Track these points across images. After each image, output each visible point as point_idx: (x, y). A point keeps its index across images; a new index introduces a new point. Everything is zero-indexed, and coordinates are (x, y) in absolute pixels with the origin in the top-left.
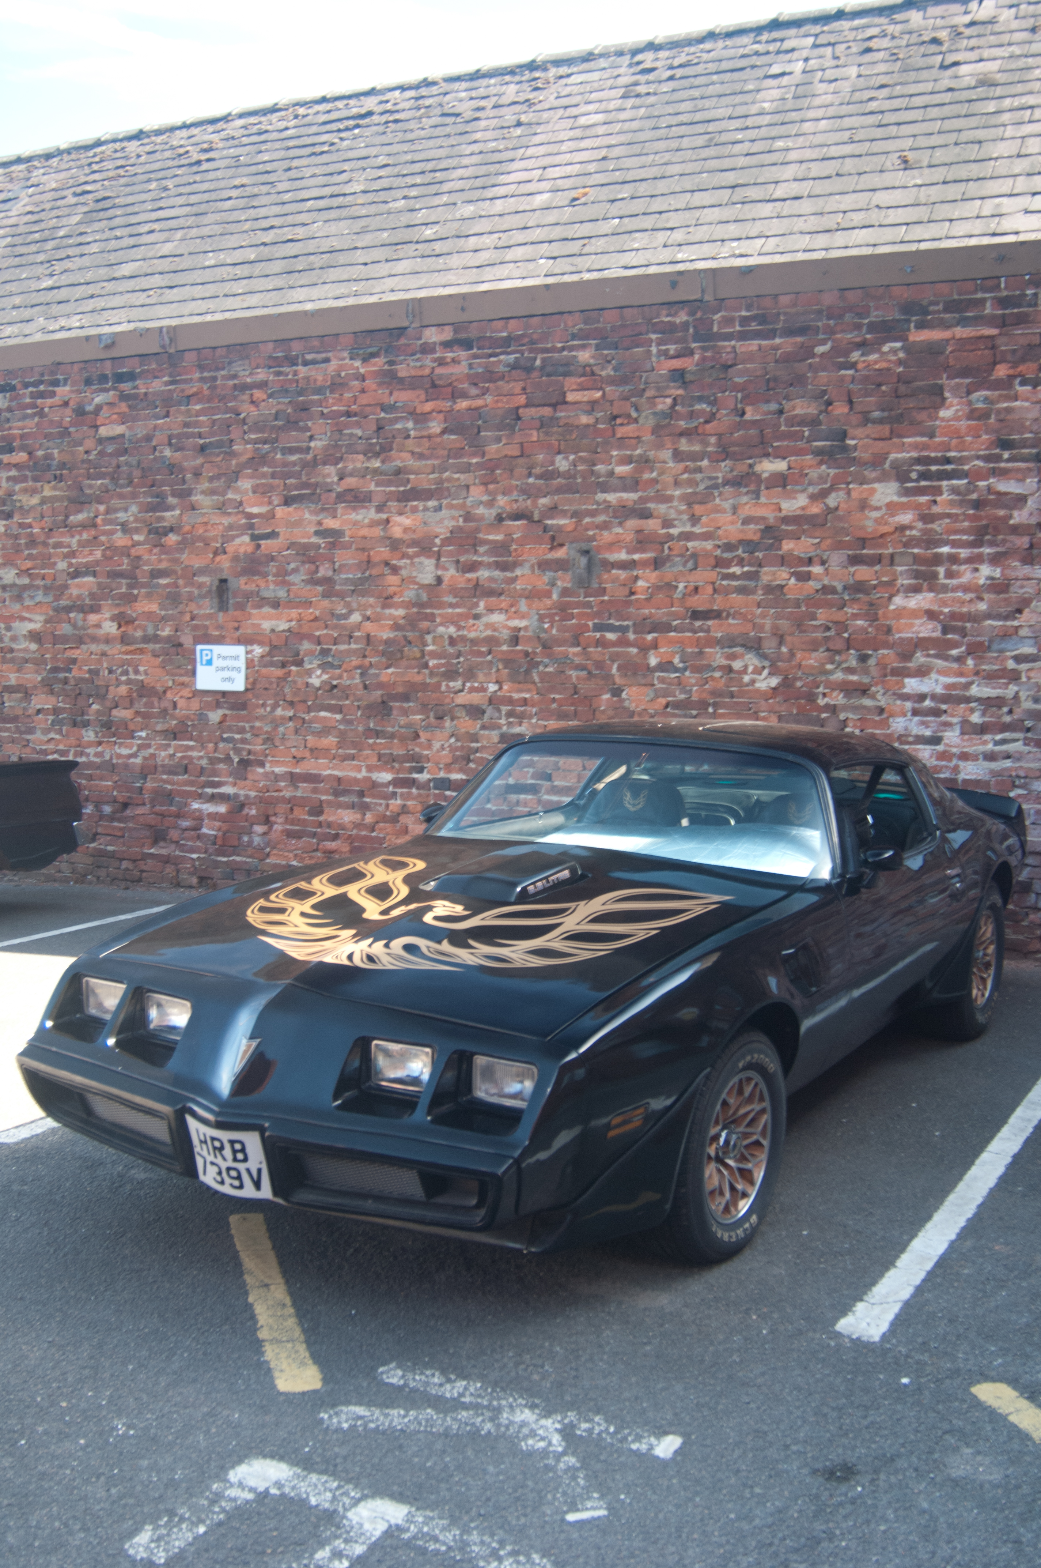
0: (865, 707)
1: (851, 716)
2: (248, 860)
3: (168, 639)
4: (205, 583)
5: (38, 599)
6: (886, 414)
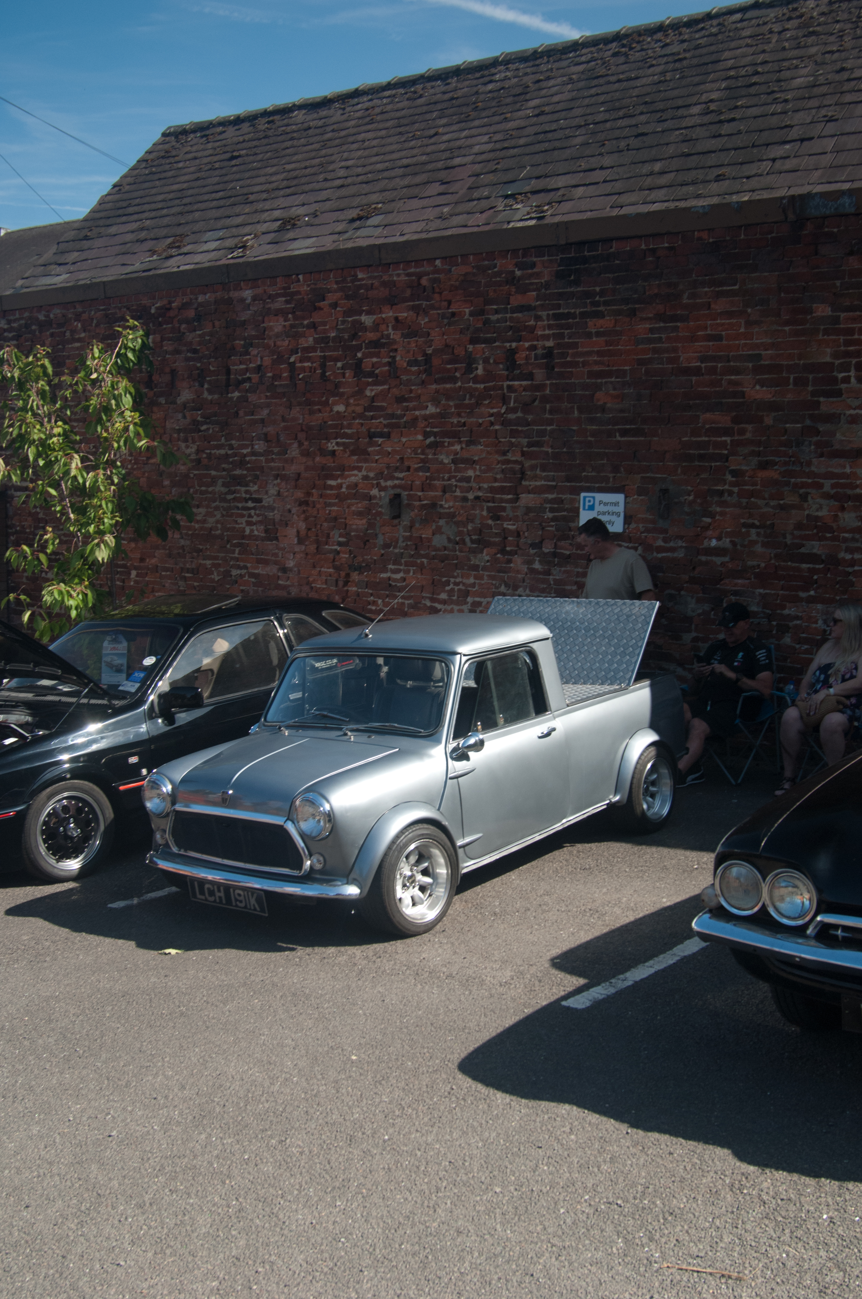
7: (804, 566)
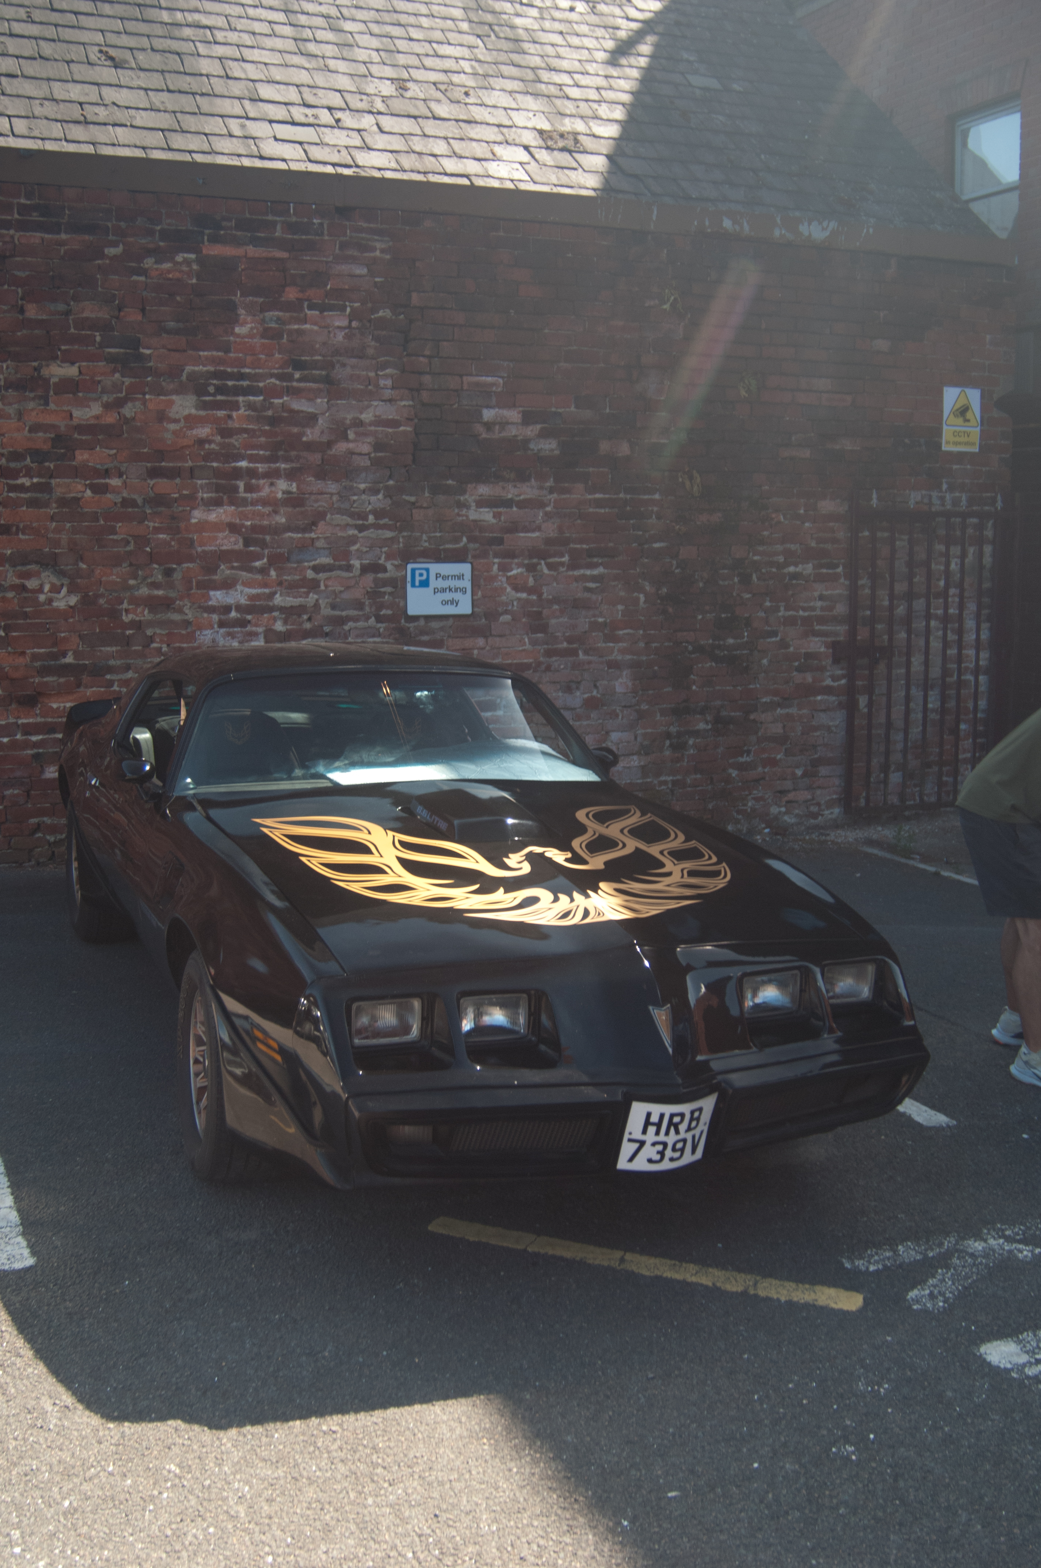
0: (172, 622)
1: (158, 631)
6: (181, 325)
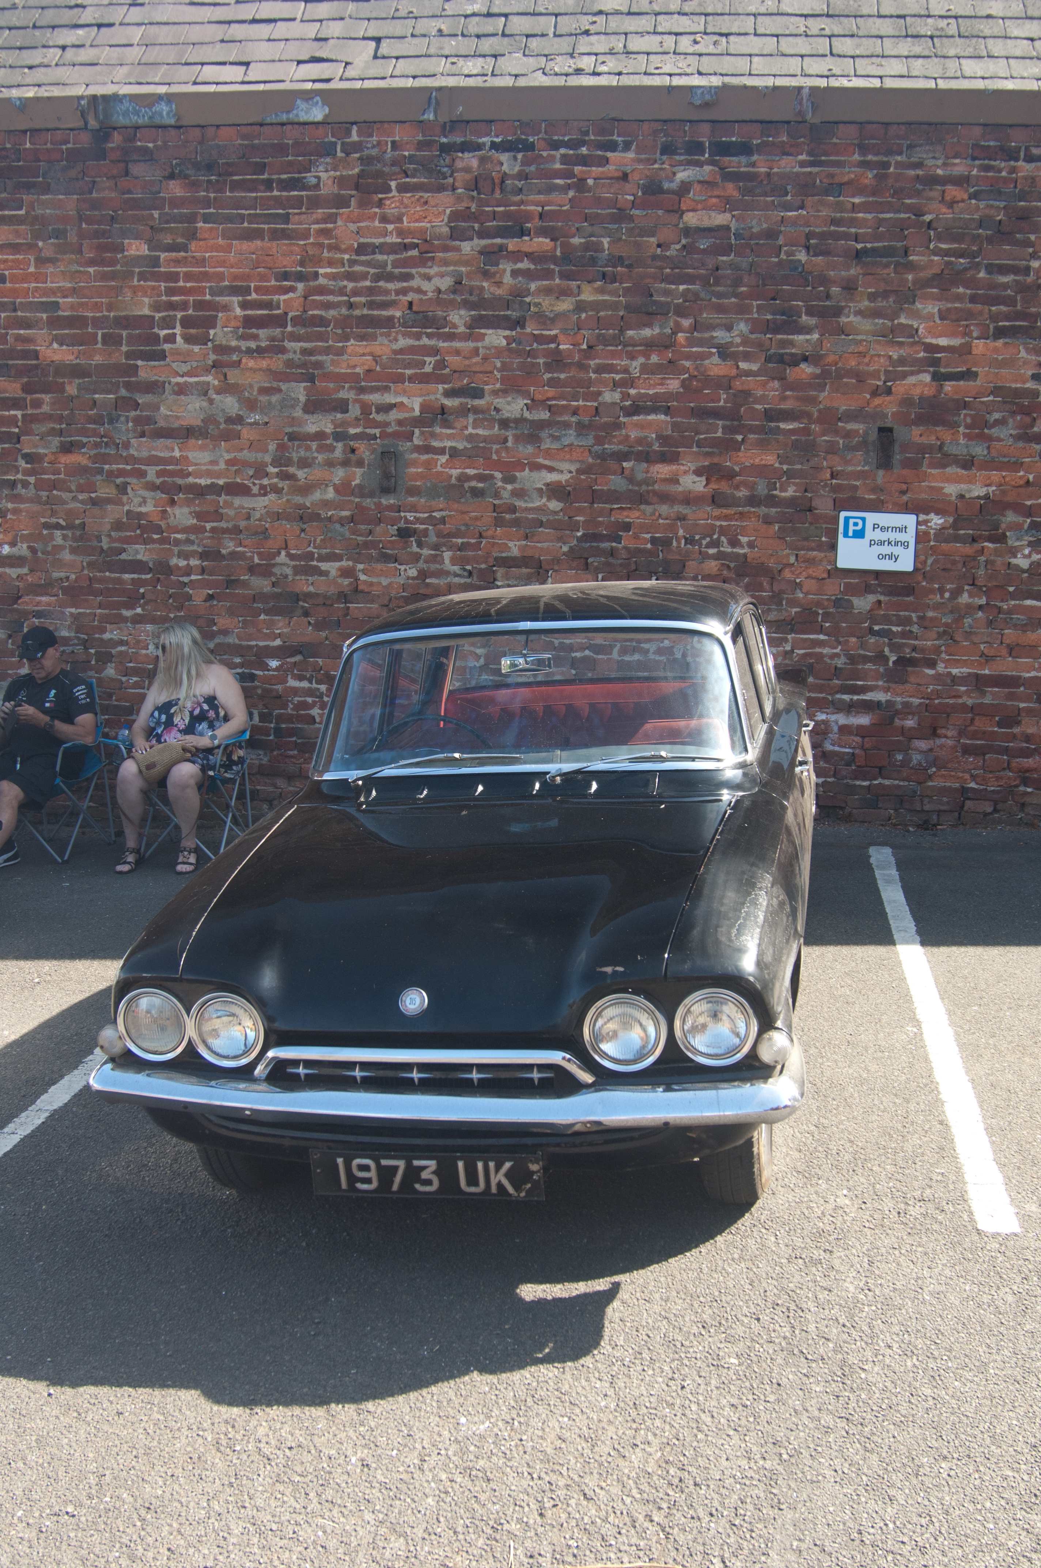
2: (901, 783)
3: (792, 502)
4: (857, 431)
5: (566, 441)
7: (127, 576)
